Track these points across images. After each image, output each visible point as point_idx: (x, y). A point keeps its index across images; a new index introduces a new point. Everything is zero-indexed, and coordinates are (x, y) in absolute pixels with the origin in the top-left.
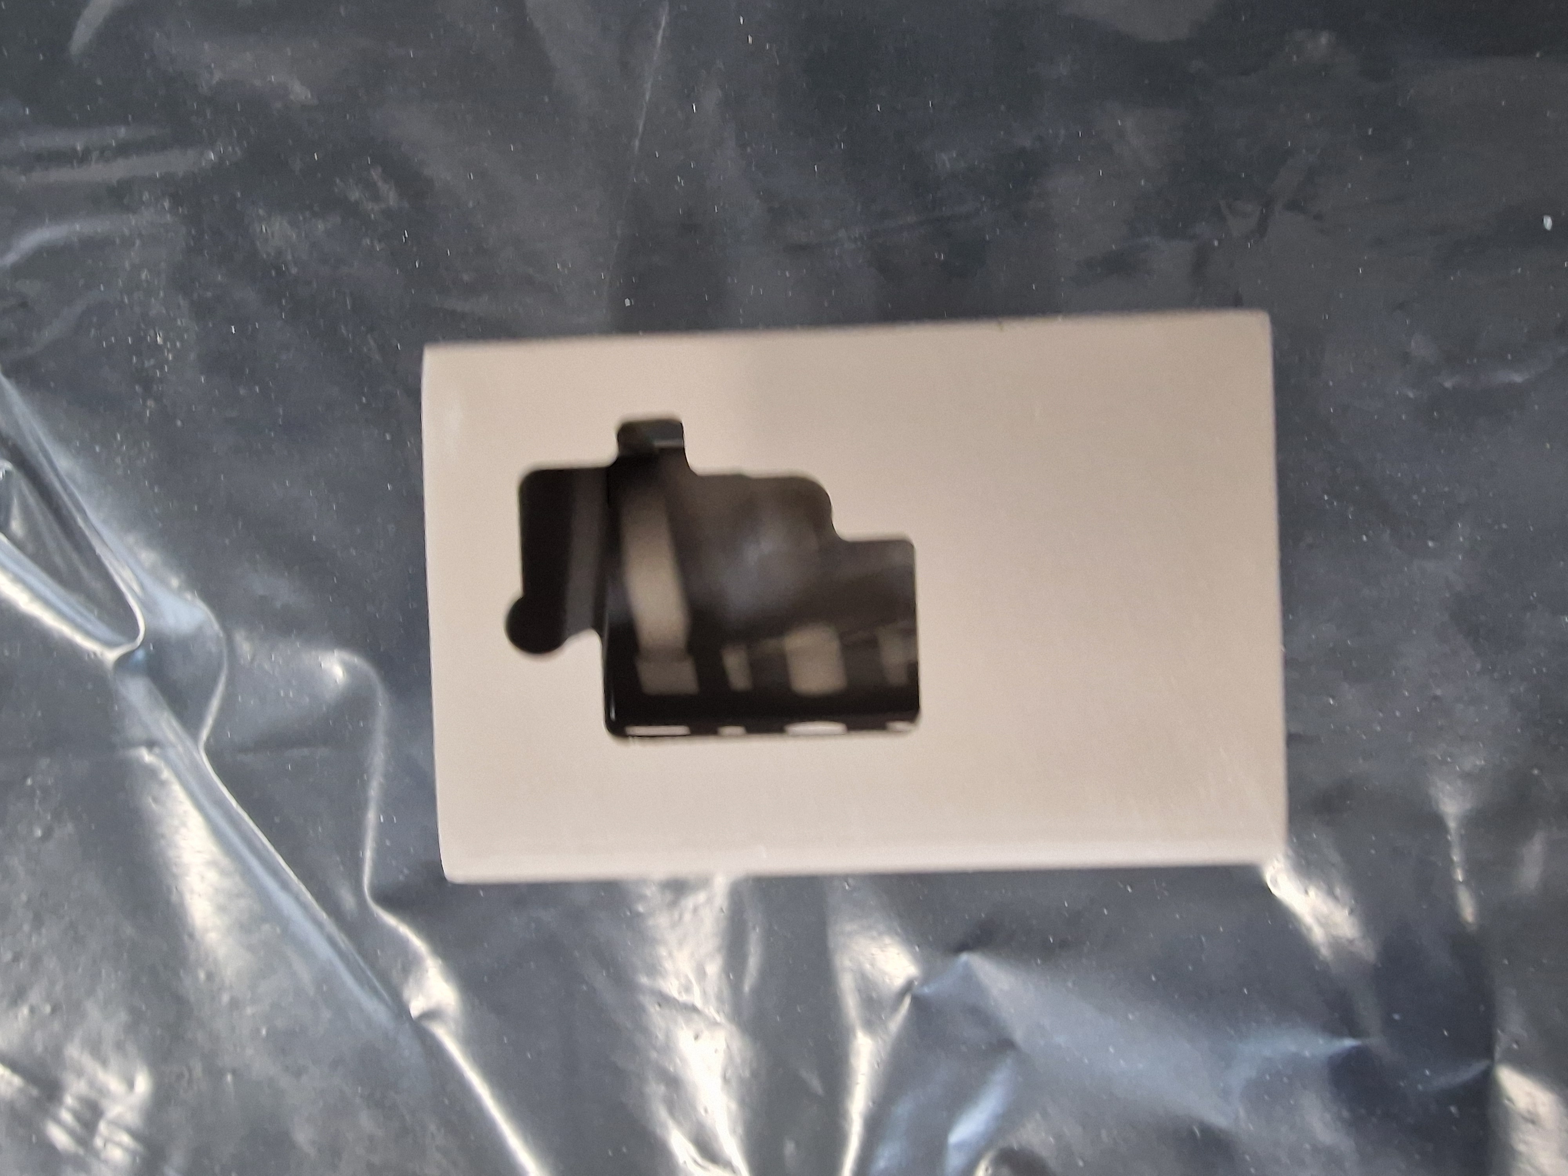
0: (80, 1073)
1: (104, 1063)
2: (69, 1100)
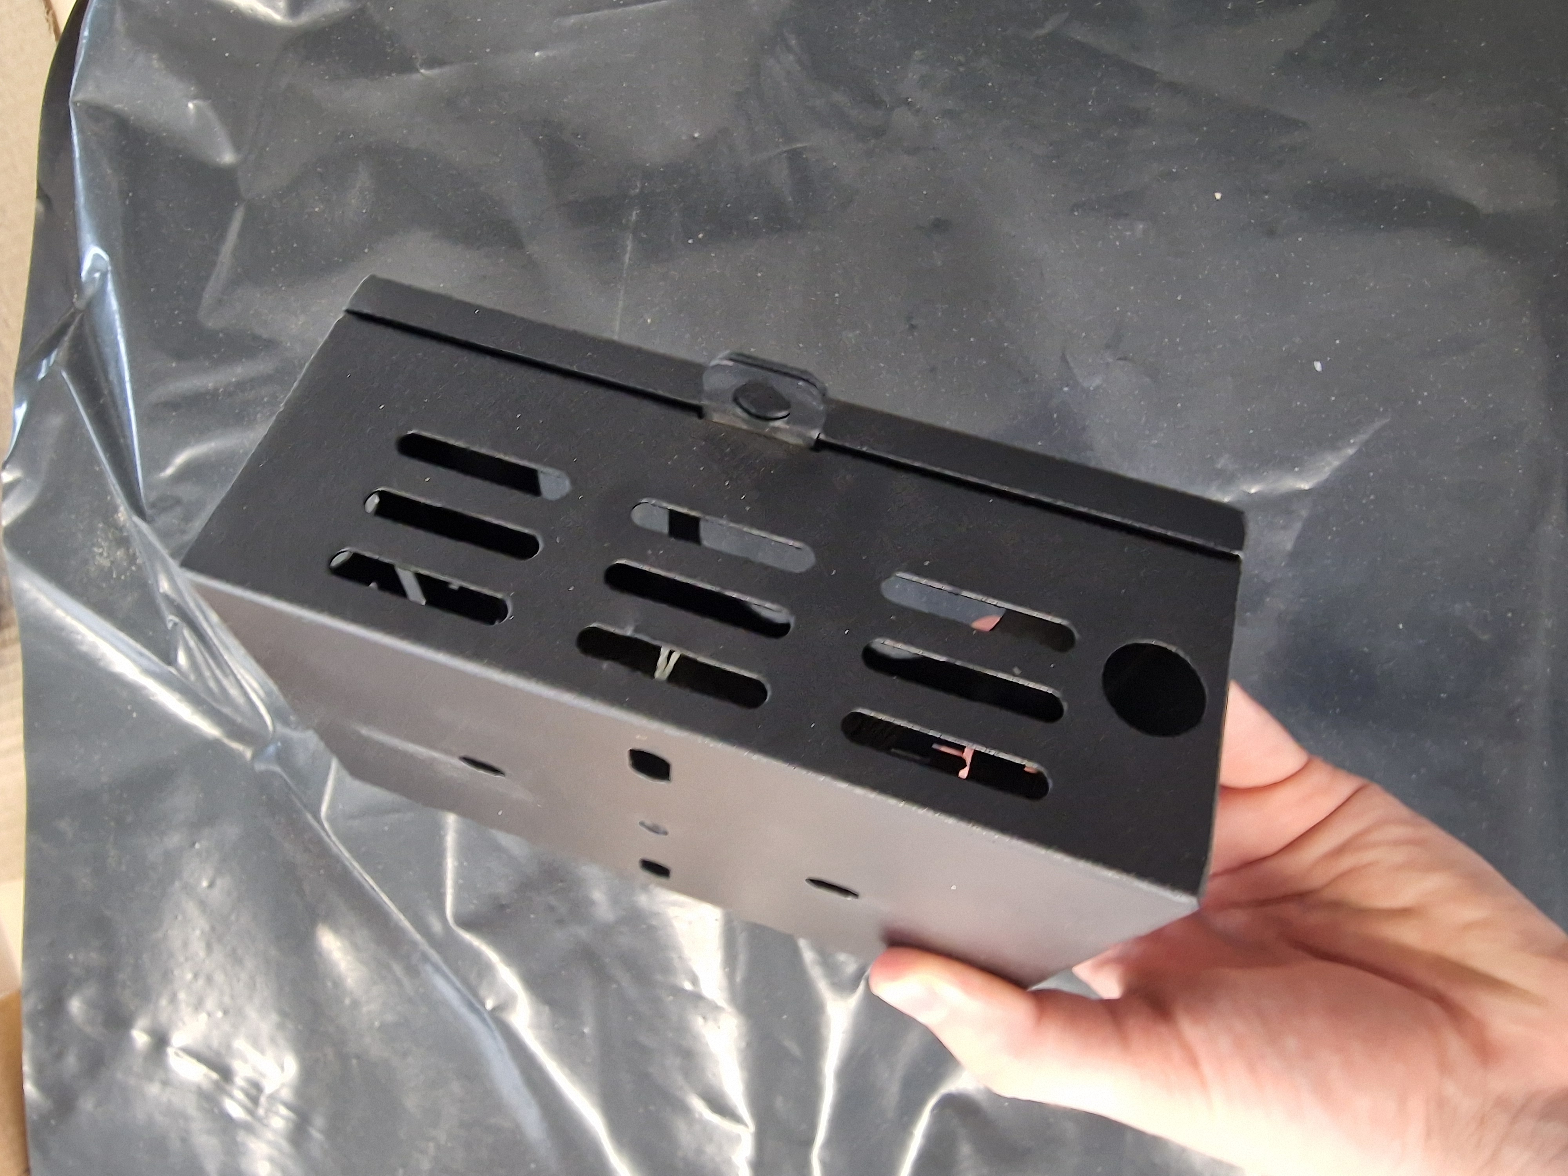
0: (245, 1060)
1: (262, 1052)
2: (239, 1081)
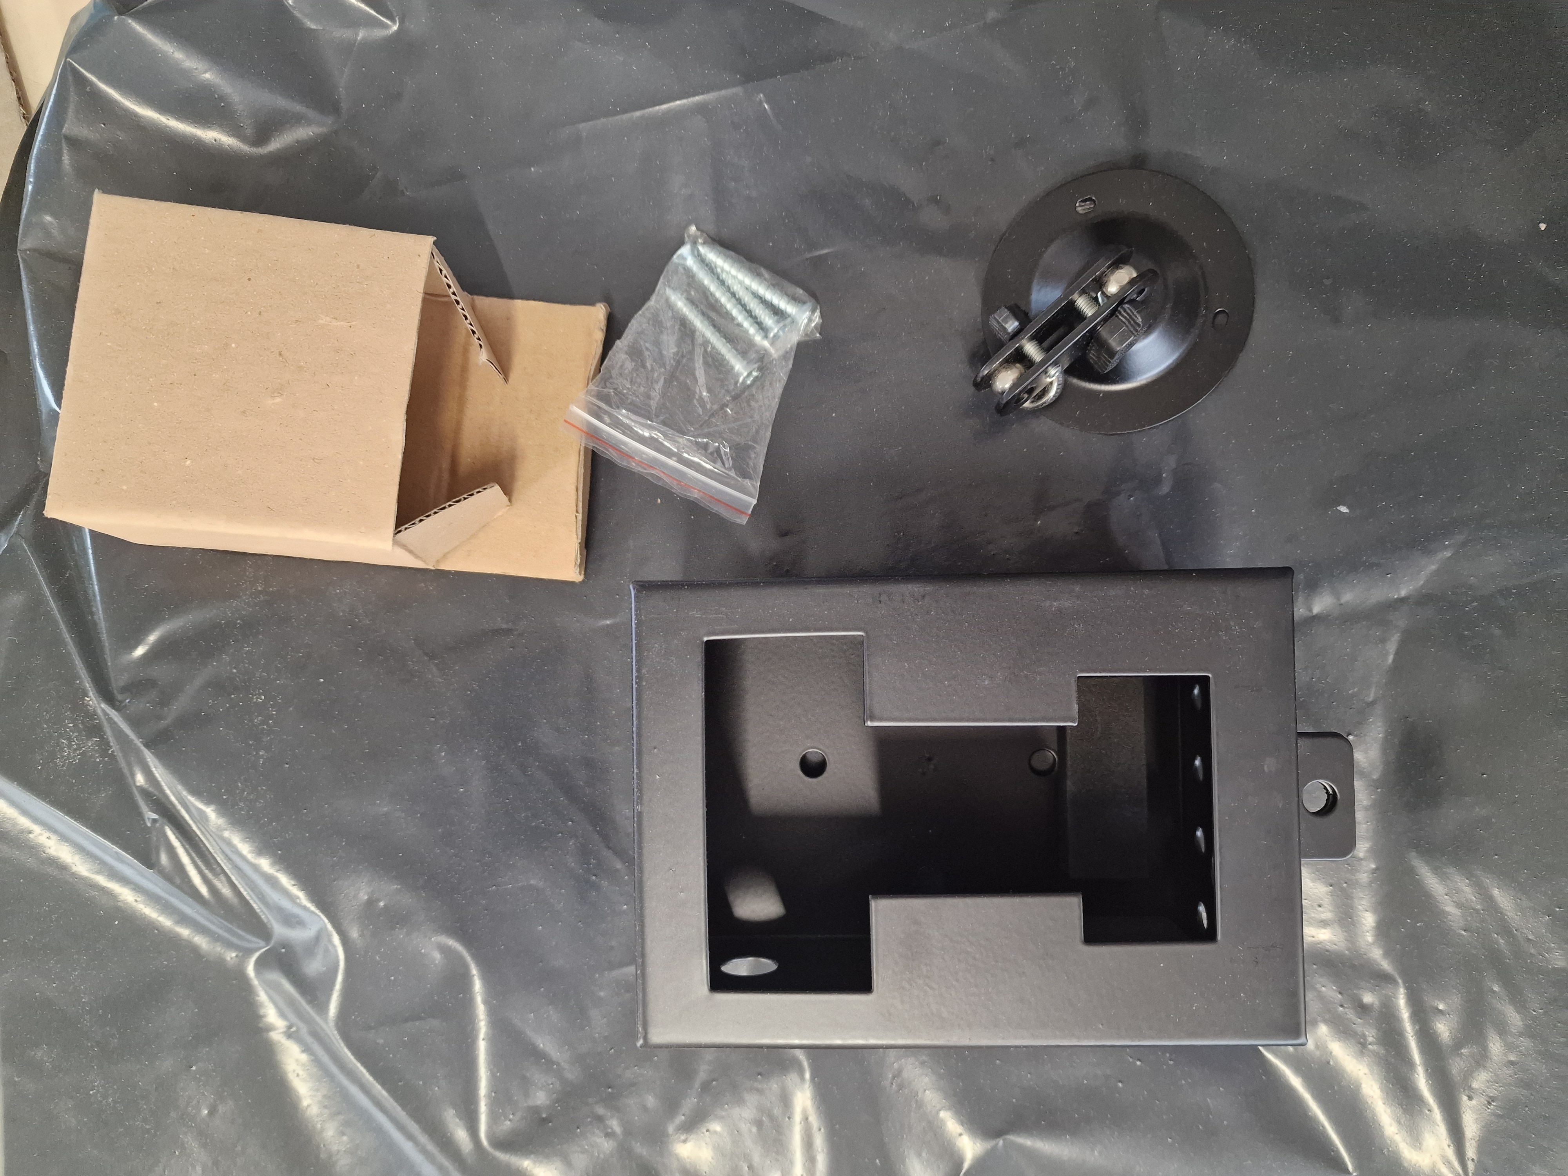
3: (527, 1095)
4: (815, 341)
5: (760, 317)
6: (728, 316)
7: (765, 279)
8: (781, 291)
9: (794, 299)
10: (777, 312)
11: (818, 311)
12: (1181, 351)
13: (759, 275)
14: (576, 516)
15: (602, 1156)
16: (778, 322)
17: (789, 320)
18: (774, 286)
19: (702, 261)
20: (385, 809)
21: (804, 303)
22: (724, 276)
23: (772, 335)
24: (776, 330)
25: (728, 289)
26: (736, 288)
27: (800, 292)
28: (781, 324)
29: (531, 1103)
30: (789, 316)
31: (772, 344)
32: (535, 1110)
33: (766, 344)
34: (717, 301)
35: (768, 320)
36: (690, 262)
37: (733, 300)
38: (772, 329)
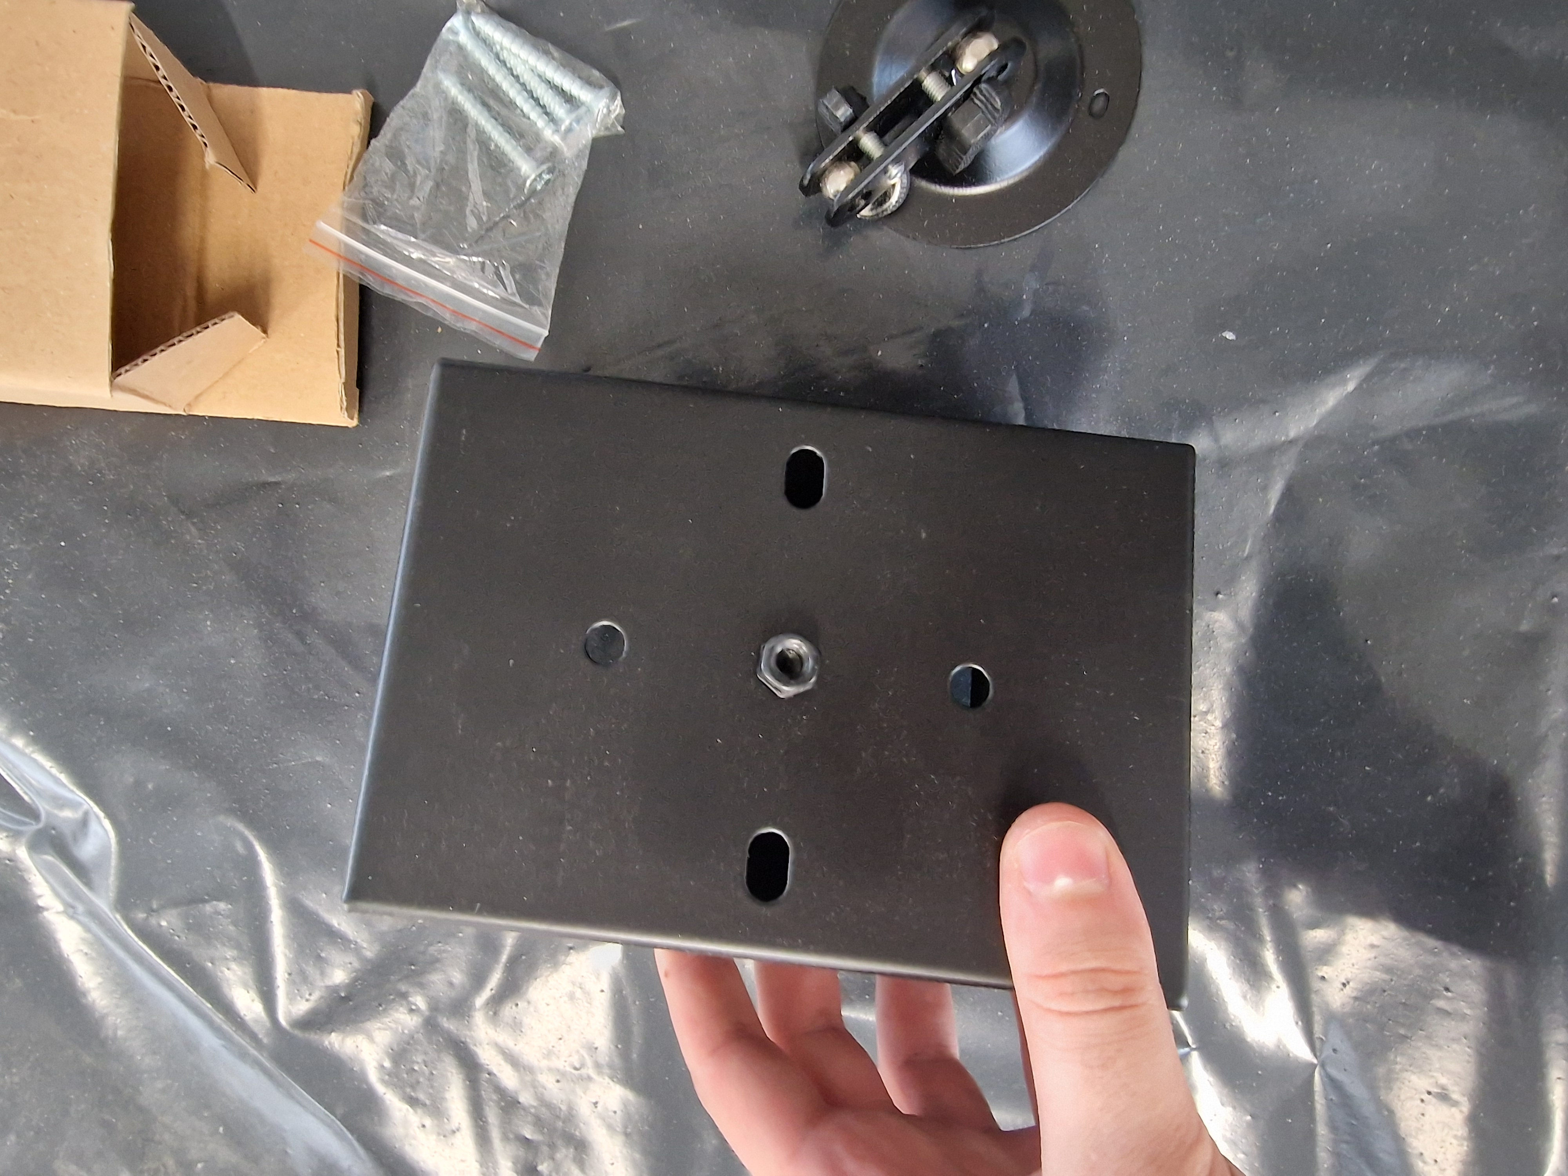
3: (323, 973)
4: (617, 136)
5: (550, 107)
6: (511, 105)
7: (553, 58)
8: (574, 74)
9: (589, 83)
10: (568, 99)
11: (619, 98)
12: (1050, 144)
13: (547, 53)
14: (338, 352)
15: (406, 1032)
16: (570, 112)
17: (582, 110)
18: (564, 65)
19: (476, 34)
20: (147, 685)
21: (601, 87)
22: (505, 55)
23: (563, 128)
24: (567, 122)
25: (511, 71)
26: (519, 70)
27: (596, 73)
28: (573, 116)
29: (329, 983)
30: (583, 104)
31: (564, 138)
32: (334, 989)
33: (556, 139)
34: (498, 87)
35: (559, 109)
36: (464, 38)
37: (518, 86)
38: (562, 121)
